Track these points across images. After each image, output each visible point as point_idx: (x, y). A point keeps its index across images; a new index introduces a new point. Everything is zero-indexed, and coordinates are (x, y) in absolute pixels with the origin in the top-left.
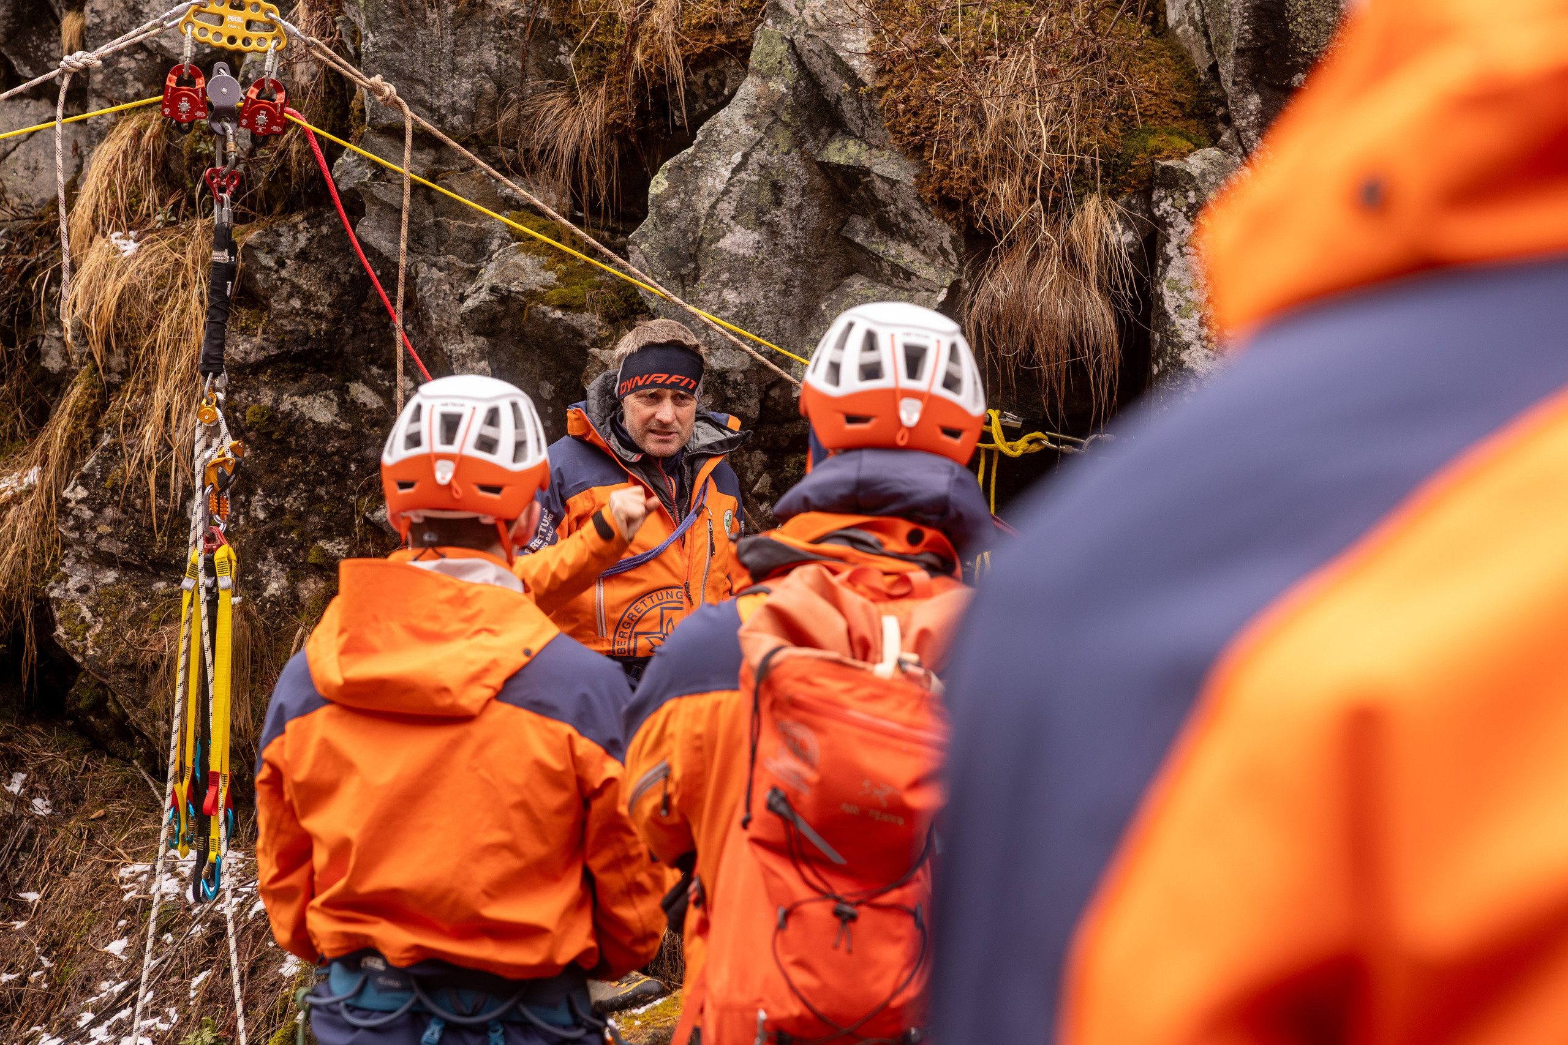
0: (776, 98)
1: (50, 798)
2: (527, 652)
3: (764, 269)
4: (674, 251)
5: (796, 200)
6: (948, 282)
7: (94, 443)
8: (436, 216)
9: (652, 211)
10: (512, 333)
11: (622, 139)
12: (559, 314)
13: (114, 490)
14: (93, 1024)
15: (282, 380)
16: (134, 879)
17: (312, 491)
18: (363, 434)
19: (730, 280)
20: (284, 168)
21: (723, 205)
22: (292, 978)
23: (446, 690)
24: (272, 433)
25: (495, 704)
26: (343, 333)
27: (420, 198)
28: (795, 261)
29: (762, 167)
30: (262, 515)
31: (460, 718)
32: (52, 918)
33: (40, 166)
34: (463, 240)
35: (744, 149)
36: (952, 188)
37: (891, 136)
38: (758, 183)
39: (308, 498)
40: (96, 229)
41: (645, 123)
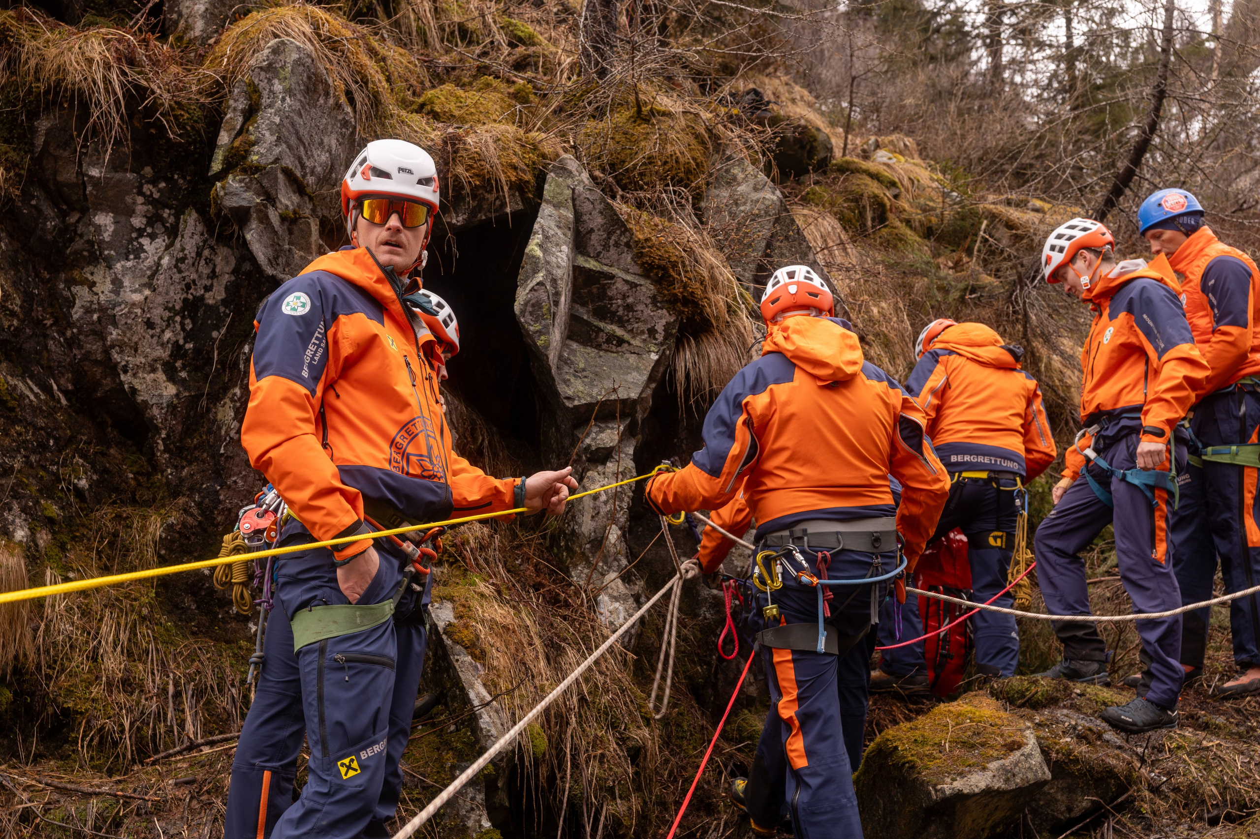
6: (654, 349)
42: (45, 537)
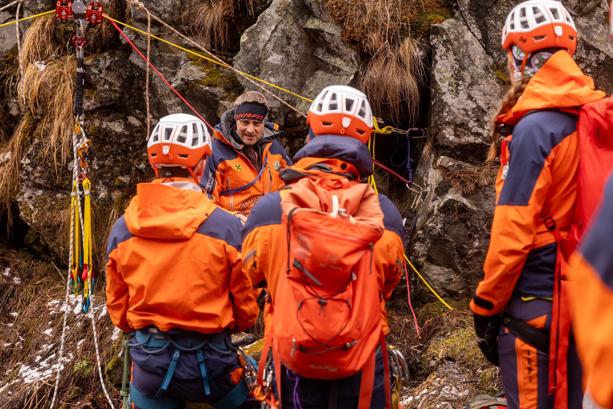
0: (287, 4)
1: (20, 277)
2: (207, 215)
3: (285, 69)
4: (250, 63)
5: (296, 42)
6: (354, 72)
7: (32, 142)
8: (159, 52)
9: (242, 48)
10: (190, 96)
11: (229, 21)
12: (207, 88)
13: (40, 160)
14: (41, 360)
15: (102, 116)
16: (54, 306)
17: (115, 158)
18: (134, 136)
19: (272, 74)
20: (100, 35)
21: (269, 45)
22: (116, 341)
23: (178, 230)
24: (99, 136)
25: (196, 234)
26: (125, 98)
27: (153, 45)
28: (296, 66)
29: (283, 30)
30: (97, 168)
31: (184, 240)
32: (23, 322)
33: (6, 37)
34: (170, 61)
35: (276, 24)
36: (355, 37)
37: (331, 18)
38: (281, 37)
39: (114, 161)
40: (29, 61)
41: (238, 15)
42: (117, 194)
